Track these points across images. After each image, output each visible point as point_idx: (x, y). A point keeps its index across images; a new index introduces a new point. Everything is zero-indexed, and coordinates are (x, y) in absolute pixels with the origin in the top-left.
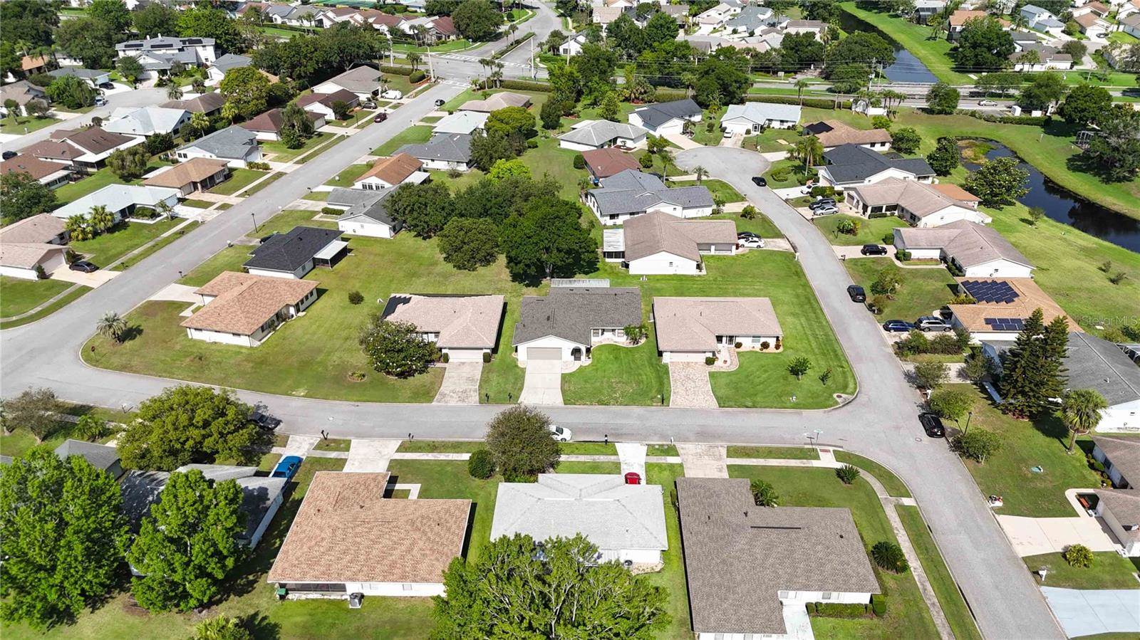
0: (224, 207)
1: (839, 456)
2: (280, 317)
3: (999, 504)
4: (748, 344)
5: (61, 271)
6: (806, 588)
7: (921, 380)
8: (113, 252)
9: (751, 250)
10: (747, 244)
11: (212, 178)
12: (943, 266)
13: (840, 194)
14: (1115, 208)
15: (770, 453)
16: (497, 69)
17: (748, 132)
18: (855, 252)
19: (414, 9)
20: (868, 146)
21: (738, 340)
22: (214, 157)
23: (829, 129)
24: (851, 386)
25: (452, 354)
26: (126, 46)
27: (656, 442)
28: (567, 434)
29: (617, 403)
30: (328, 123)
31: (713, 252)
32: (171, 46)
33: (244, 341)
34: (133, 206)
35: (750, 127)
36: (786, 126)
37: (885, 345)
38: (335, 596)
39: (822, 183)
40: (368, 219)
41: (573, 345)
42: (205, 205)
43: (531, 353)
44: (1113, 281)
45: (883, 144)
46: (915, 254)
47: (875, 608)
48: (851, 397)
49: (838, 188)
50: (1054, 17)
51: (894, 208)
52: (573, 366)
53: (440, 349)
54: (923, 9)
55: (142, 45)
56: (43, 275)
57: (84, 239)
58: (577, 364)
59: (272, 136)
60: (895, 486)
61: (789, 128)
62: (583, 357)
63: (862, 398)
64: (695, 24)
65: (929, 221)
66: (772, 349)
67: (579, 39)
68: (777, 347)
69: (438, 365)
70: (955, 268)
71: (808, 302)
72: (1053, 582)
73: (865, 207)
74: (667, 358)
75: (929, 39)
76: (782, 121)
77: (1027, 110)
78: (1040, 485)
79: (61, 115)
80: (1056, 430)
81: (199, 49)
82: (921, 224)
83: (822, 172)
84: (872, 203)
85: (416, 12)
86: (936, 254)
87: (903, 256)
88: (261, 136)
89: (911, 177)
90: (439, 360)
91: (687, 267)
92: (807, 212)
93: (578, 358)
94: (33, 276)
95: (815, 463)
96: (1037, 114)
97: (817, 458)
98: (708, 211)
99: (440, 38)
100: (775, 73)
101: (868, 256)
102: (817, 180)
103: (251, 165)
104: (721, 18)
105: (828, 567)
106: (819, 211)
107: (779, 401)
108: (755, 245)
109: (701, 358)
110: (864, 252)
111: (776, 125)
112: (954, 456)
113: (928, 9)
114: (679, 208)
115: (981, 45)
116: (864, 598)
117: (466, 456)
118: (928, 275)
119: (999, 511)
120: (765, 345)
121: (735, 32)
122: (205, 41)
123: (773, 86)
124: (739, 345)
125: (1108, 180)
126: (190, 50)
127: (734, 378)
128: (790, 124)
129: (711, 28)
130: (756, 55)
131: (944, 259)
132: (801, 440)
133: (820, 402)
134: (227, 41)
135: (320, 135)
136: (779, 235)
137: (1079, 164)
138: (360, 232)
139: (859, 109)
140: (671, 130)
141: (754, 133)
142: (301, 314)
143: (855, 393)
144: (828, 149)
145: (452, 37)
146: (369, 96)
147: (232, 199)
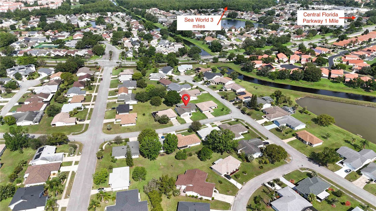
1: (235, 119)
3: (255, 120)
4: (213, 108)
5: (78, 122)
6: (241, 132)
7: (239, 108)
8: (83, 117)
9: (203, 94)
12: (232, 91)
13: (210, 81)
14: (251, 77)
15: (226, 121)
16: (120, 64)
17: (184, 71)
18: (218, 91)
20: (208, 71)
22: (77, 95)
23: (200, 69)
25: (171, 119)
26: (11, 70)
27: (211, 123)
31: (197, 95)
32: (24, 68)
33: (134, 125)
37: (231, 104)
38: (186, 148)
39: (205, 80)
40: (132, 101)
41: (189, 113)
42: (89, 105)
43: (183, 116)
44: (256, 89)
45: (210, 71)
46: (228, 90)
49: (209, 80)
50: (224, 37)
51: (219, 83)
52: (190, 117)
53: (168, 118)
54: (198, 37)
55: (15, 69)
59: (83, 88)
60: (243, 121)
63: (233, 111)
65: (227, 84)
66: (217, 108)
67: (130, 53)
69: (170, 121)
70: (235, 91)
71: (216, 101)
72: (265, 125)
73: (215, 83)
74: (203, 112)
75: (202, 44)
77: (230, 60)
78: (259, 117)
80: (258, 110)
81: (31, 68)
82: (225, 85)
83: (205, 78)
84: (217, 82)
85: (71, 48)
86: (231, 89)
87: (226, 90)
88: (81, 88)
89: (219, 76)
91: (195, 98)
92: (206, 86)
93: (190, 115)
96: (232, 60)
97: (232, 120)
98: (190, 88)
102: (204, 80)
103: (87, 95)
104: (155, 43)
105: (242, 129)
106: (208, 85)
107: (222, 115)
109: (208, 111)
110: (220, 91)
111: (189, 69)
112: (248, 116)
113: (199, 37)
114: (186, 89)
115: (216, 46)
116: (247, 132)
117: (187, 131)
118: (231, 93)
119: (256, 120)
120: (216, 108)
121: (161, 46)
122: (32, 65)
124: (212, 108)
125: (248, 72)
127: (214, 113)
128: (192, 69)
130: (174, 53)
131: (232, 90)
132: (228, 118)
133: (228, 113)
135: (93, 86)
136: (204, 91)
137: (243, 69)
139: (201, 63)
140: (170, 73)
143: (231, 111)
144: (203, 73)
145: (93, 55)
146: (93, 74)
147: (92, 102)
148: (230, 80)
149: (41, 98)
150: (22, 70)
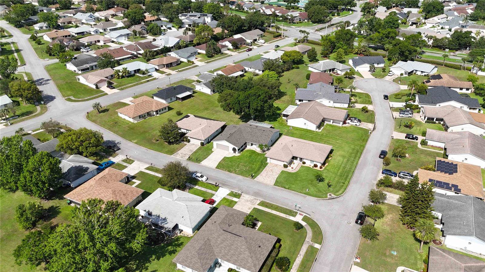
0: (170, 74)
1: (306, 218)
2: (149, 114)
5: (104, 88)
8: (123, 84)
9: (352, 125)
10: (351, 123)
11: (171, 64)
12: (441, 152)
13: (420, 109)
15: (277, 208)
17: (402, 74)
19: (301, 8)
20: (458, 90)
21: (304, 161)
22: (177, 57)
23: (440, 78)
24: (340, 192)
25: (191, 139)
26: (182, 15)
27: (235, 191)
29: (235, 173)
30: (228, 49)
31: (331, 123)
32: (196, 16)
33: (131, 120)
34: (139, 69)
35: (403, 72)
36: (424, 74)
37: (375, 179)
39: (416, 103)
40: (205, 86)
41: (233, 146)
42: (163, 73)
43: (219, 147)
45: (468, 89)
46: (430, 143)
48: (335, 196)
49: (420, 106)
51: (442, 120)
52: (230, 155)
53: (187, 137)
55: (187, 15)
57: (118, 78)
58: (234, 154)
59: (204, 52)
60: (318, 238)
61: (425, 75)
62: (237, 152)
63: (341, 199)
64: (425, 23)
65: (454, 129)
66: (318, 168)
68: (321, 168)
69: (185, 143)
70: (445, 155)
71: (356, 153)
73: (425, 117)
74: (269, 161)
76: (422, 72)
78: (389, 260)
79: (149, 37)
81: (206, 18)
83: (417, 97)
84: (430, 116)
86: (442, 145)
87: (424, 143)
88: (200, 51)
90: (186, 141)
91: (312, 127)
92: (397, 114)
94: (94, 87)
95: (292, 218)
97: (294, 216)
98: (345, 106)
99: (300, 20)
100: (444, 49)
101: (407, 139)
102: (414, 102)
103: (189, 61)
104: (439, 21)
106: (402, 115)
108: (354, 124)
109: (282, 164)
110: (405, 137)
111: (419, 73)
112: (358, 234)
114: (332, 102)
117: (161, 176)
120: (316, 166)
121: (442, 28)
122: (209, 15)
123: (435, 55)
124: (304, 163)
126: (202, 18)
128: (426, 74)
129: (431, 25)
130: (436, 40)
132: (295, 208)
133: (319, 195)
134: (217, 16)
135: (222, 54)
136: (373, 122)
138: (202, 91)
139: (475, 71)
140: (363, 68)
141: (404, 75)
142: (158, 115)
143: (339, 196)
144: (431, 88)
145: (306, 21)
146: (252, 41)
147: (174, 72)
148: (478, 124)
150: (193, 18)
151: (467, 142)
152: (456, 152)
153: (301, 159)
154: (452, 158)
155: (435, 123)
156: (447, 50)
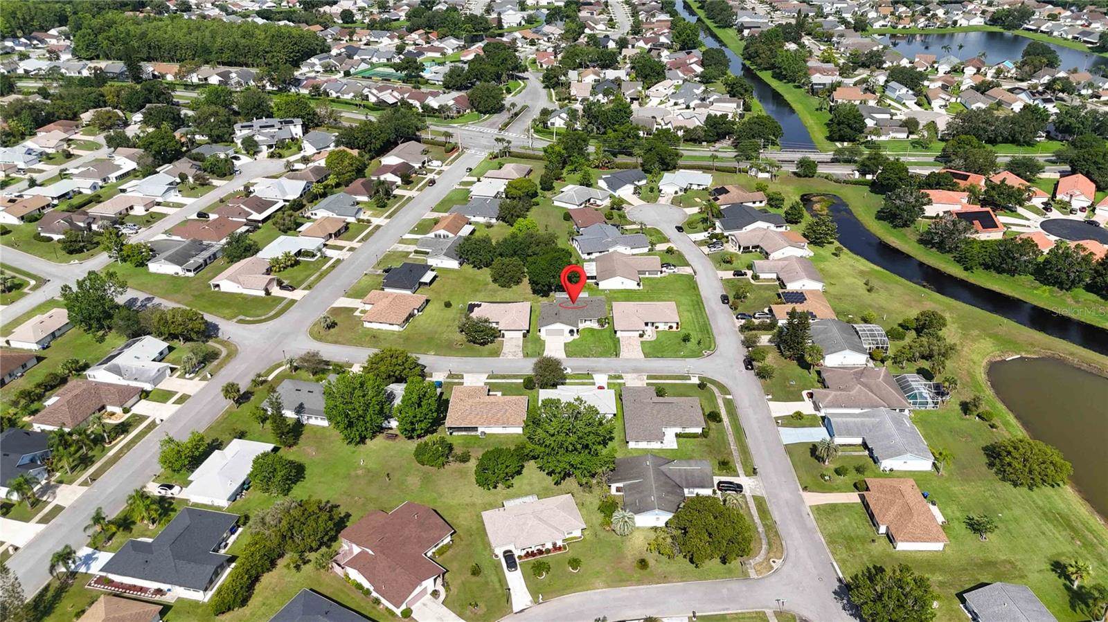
0: (351, 249)
1: (700, 378)
2: (411, 315)
3: (770, 397)
4: (662, 327)
5: (276, 291)
6: (674, 426)
7: (748, 343)
8: (299, 279)
9: (669, 274)
10: (667, 271)
11: (339, 231)
12: (777, 283)
13: (727, 237)
14: (894, 245)
15: (667, 378)
16: (506, 144)
17: (676, 193)
18: (729, 275)
19: (433, 82)
20: (751, 204)
21: (657, 325)
22: (335, 216)
23: (727, 192)
24: (713, 347)
25: (506, 333)
26: (242, 127)
27: (613, 374)
28: (569, 371)
29: (593, 356)
30: (397, 187)
31: (647, 275)
32: (273, 126)
33: (396, 328)
34: (300, 251)
35: (677, 189)
36: (701, 188)
37: (735, 326)
38: (473, 433)
39: (718, 231)
40: (446, 258)
41: (571, 328)
42: (341, 248)
43: (549, 333)
44: (869, 291)
45: (761, 202)
46: (762, 276)
47: (704, 434)
48: (711, 352)
49: (726, 234)
50: (911, 92)
51: (758, 247)
52: (570, 339)
53: (500, 331)
54: (816, 84)
55: (252, 126)
56: (268, 293)
57: (280, 271)
58: (572, 338)
59: (365, 199)
60: (724, 389)
61: (703, 189)
62: (575, 334)
63: (718, 353)
64: (647, 97)
65: (775, 255)
66: (674, 329)
67: (561, 115)
68: (677, 328)
69: (500, 339)
70: (783, 285)
71: (698, 304)
72: (783, 425)
73: (740, 247)
74: (619, 334)
75: (817, 110)
76: (699, 185)
77: (863, 173)
78: (792, 389)
79: (215, 182)
80: (805, 365)
81: (292, 127)
82: (771, 257)
83: (718, 224)
84: (743, 244)
85: (435, 84)
86: (774, 276)
87: (755, 277)
88: (359, 198)
89: (772, 227)
90: (499, 337)
91: (632, 285)
92: (706, 249)
93: (572, 335)
94: (262, 293)
95: (688, 382)
96: (869, 177)
97: (690, 379)
98: (646, 250)
99: (459, 112)
100: (700, 143)
101: (736, 277)
102: (715, 229)
103: (359, 220)
104: (666, 92)
105: (685, 417)
106: (713, 249)
107: (675, 355)
108: (672, 271)
109: (637, 334)
110: (734, 275)
111: (695, 187)
112: (756, 378)
113: (820, 84)
114: (629, 248)
116: (699, 430)
117: (522, 381)
118: (767, 288)
119: (770, 400)
120: (671, 327)
121: (676, 104)
122: (295, 120)
123: (697, 154)
124: (657, 327)
125: (895, 227)
126: (286, 128)
127: (653, 344)
128: (704, 187)
129: (658, 100)
130: (687, 131)
131: (778, 279)
132: (683, 372)
133: (696, 354)
134: (308, 119)
135: (395, 197)
136: (688, 265)
137: (882, 216)
138: (440, 265)
139: (753, 174)
140: (626, 192)
141: (680, 193)
142: (420, 313)
143: (714, 350)
144: (725, 207)
145: (468, 111)
146: (420, 165)
147: (354, 244)
148: (794, 244)
149: (247, 209)
150: (268, 130)
151: (797, 267)
152: (792, 280)
153: (653, 324)
154: (792, 287)
155: (751, 252)
156: (704, 143)
